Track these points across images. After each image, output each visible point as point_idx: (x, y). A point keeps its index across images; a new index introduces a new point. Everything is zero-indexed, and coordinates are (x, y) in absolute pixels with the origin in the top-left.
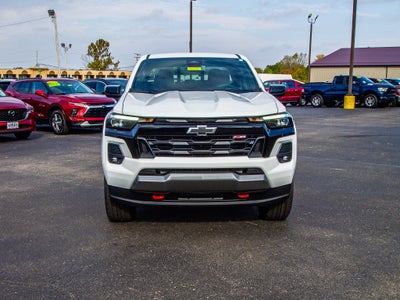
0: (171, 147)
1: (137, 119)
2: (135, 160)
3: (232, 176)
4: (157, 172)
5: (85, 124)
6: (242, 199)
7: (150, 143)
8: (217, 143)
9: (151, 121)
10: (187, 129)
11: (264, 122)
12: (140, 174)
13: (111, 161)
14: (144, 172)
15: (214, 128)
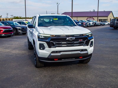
0: (61, 44)
1: (49, 36)
2: (50, 49)
3: (79, 52)
4: (57, 52)
5: (3, 35)
6: (80, 59)
7: (54, 43)
8: (75, 42)
9: (54, 36)
10: (67, 38)
11: (87, 35)
12: (51, 53)
13: (40, 49)
14: (53, 52)
15: (74, 38)
